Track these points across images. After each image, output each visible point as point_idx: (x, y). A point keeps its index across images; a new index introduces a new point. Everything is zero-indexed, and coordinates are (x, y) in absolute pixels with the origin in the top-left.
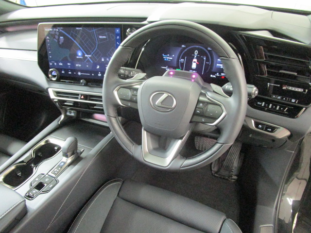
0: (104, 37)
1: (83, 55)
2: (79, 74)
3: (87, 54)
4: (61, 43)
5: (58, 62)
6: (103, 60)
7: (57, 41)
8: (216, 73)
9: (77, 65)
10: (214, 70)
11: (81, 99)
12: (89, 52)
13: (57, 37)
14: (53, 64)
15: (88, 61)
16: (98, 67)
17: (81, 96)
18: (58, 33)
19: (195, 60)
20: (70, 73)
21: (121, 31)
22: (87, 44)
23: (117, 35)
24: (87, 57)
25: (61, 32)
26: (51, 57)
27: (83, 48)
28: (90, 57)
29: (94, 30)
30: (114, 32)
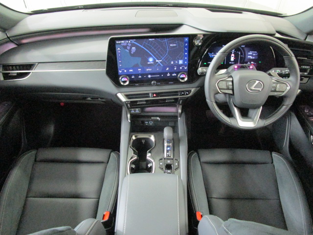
0: (174, 45)
1: (154, 61)
2: (149, 76)
3: (158, 60)
4: (132, 53)
5: (128, 69)
6: (172, 63)
7: (128, 51)
8: (248, 62)
9: (147, 70)
10: (246, 60)
11: (154, 97)
12: (160, 57)
13: (128, 48)
14: (123, 71)
15: (159, 65)
16: (168, 69)
17: (153, 95)
18: (130, 45)
19: (233, 55)
20: (140, 77)
21: (189, 40)
22: (159, 52)
23: (186, 43)
24: (158, 62)
25: (133, 43)
26: (121, 65)
27: (155, 56)
28: (160, 62)
29: (166, 40)
30: (183, 41)
